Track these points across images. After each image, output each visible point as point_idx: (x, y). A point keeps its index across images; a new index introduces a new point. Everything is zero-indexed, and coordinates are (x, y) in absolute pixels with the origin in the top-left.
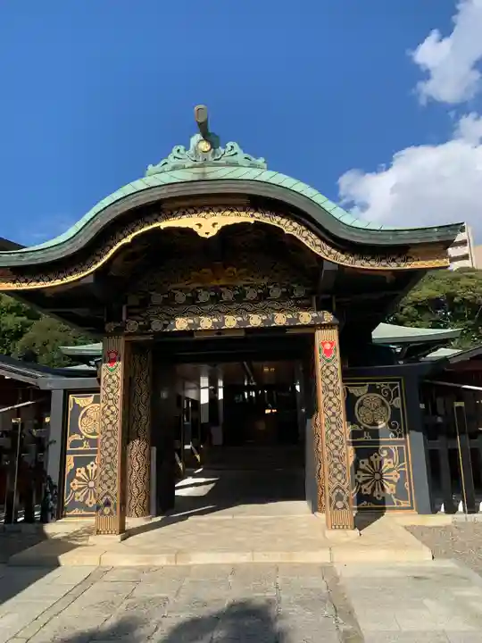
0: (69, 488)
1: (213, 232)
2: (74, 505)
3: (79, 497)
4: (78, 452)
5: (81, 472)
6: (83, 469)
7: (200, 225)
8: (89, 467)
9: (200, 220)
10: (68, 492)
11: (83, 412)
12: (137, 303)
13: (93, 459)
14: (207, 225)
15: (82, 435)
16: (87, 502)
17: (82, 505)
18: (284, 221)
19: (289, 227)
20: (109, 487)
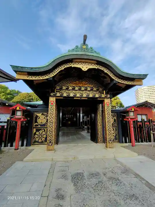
0: (34, 137)
1: (86, 70)
2: (35, 142)
3: (37, 140)
4: (37, 128)
5: (37, 133)
6: (38, 132)
7: (83, 67)
8: (40, 132)
9: (83, 66)
10: (34, 138)
11: (38, 117)
12: (59, 88)
13: (41, 130)
14: (85, 67)
15: (38, 123)
16: (39, 141)
17: (38, 142)
18: (105, 69)
19: (106, 71)
20: (51, 138)
